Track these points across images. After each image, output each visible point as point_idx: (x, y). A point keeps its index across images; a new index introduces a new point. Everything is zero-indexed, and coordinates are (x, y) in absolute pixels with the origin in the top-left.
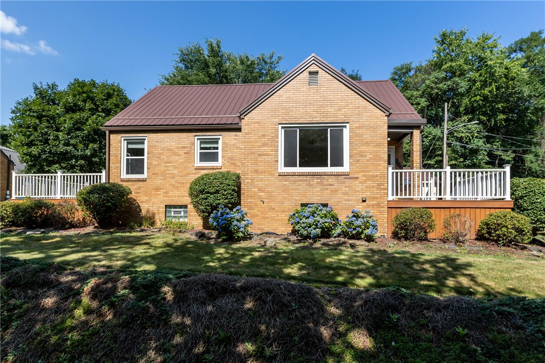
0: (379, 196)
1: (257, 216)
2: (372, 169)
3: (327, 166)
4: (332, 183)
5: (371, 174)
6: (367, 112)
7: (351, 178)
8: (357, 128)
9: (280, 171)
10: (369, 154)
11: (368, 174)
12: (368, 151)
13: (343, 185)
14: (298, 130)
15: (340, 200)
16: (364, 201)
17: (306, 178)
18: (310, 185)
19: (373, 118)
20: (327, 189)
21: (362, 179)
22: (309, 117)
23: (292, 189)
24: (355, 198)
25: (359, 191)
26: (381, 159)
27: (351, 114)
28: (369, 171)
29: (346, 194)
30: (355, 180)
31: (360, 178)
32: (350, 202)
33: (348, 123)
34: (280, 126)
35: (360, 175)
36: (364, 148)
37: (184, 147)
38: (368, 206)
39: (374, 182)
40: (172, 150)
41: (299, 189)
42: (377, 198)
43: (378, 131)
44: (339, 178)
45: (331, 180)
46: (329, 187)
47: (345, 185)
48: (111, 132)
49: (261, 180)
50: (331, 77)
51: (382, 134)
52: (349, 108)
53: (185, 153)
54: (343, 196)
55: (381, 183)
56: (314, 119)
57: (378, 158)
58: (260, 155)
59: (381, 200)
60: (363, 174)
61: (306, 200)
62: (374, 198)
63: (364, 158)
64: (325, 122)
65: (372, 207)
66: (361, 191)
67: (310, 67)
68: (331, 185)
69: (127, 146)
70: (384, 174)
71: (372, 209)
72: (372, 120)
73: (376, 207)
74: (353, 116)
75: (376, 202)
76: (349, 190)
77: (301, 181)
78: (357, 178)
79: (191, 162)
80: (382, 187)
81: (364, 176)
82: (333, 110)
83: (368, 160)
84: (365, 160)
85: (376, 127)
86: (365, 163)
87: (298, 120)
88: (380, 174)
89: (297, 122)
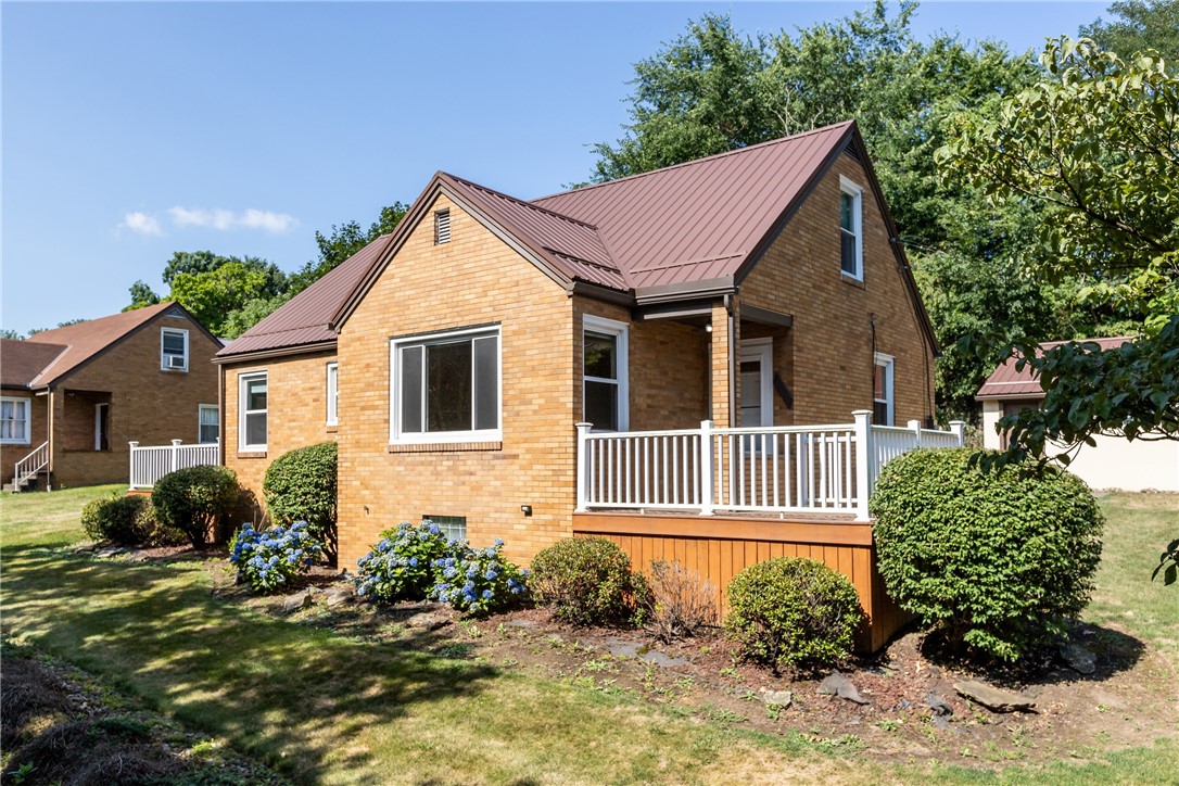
0: (556, 501)
1: (359, 539)
2: (544, 434)
3: (470, 429)
4: (472, 469)
5: (541, 445)
6: (534, 291)
7: (504, 457)
8: (515, 333)
9: (393, 441)
10: (536, 396)
11: (536, 445)
12: (535, 390)
13: (491, 473)
14: (424, 347)
15: (486, 509)
16: (529, 513)
17: (430, 459)
18: (437, 474)
19: (544, 306)
20: (464, 483)
21: (525, 458)
22: (433, 318)
23: (410, 483)
24: (511, 505)
25: (518, 489)
26: (559, 407)
27: (504, 302)
28: (537, 440)
29: (497, 494)
30: (510, 461)
31: (521, 457)
32: (504, 515)
33: (499, 323)
34: (393, 342)
35: (519, 450)
36: (527, 383)
37: (312, 389)
38: (537, 526)
39: (548, 467)
40: (296, 394)
41: (419, 483)
42: (552, 506)
43: (555, 338)
44: (484, 457)
45: (471, 462)
46: (467, 478)
47: (494, 473)
48: (226, 366)
49: (365, 463)
50: (469, 219)
51: (563, 343)
52: (502, 286)
53: (315, 400)
54: (492, 499)
55: (562, 467)
56: (443, 322)
57: (554, 405)
58: (363, 409)
59: (562, 512)
60: (526, 445)
61: (431, 508)
62: (547, 506)
63: (528, 407)
64: (460, 325)
65: (542, 528)
66: (522, 489)
67: (436, 203)
68: (471, 474)
69: (250, 390)
70: (566, 445)
71: (544, 533)
72: (542, 312)
73: (550, 528)
74: (507, 306)
75: (550, 517)
76: (502, 485)
77: (422, 464)
78: (515, 457)
79: (320, 419)
80: (562, 478)
81: (528, 451)
82: (473, 296)
83: (535, 412)
84: (531, 413)
85: (549, 328)
86: (530, 418)
87: (416, 326)
88: (557, 445)
89: (416, 331)
